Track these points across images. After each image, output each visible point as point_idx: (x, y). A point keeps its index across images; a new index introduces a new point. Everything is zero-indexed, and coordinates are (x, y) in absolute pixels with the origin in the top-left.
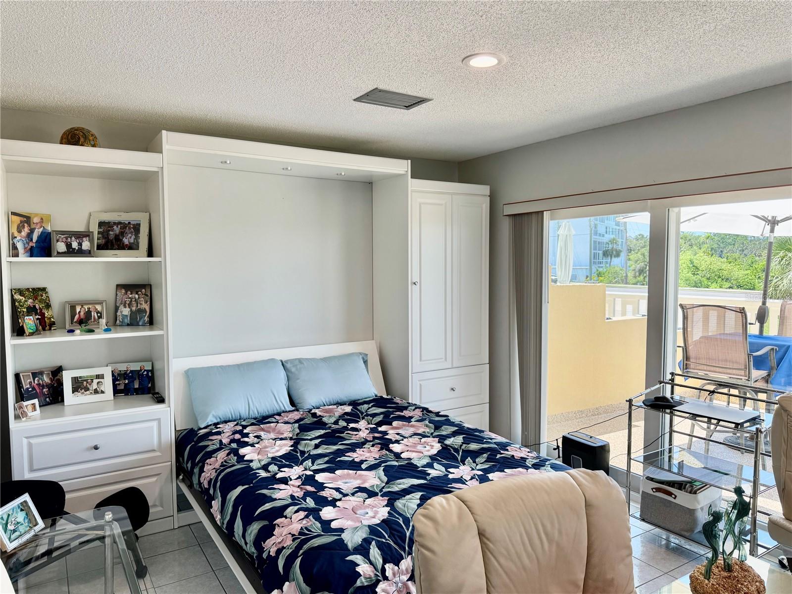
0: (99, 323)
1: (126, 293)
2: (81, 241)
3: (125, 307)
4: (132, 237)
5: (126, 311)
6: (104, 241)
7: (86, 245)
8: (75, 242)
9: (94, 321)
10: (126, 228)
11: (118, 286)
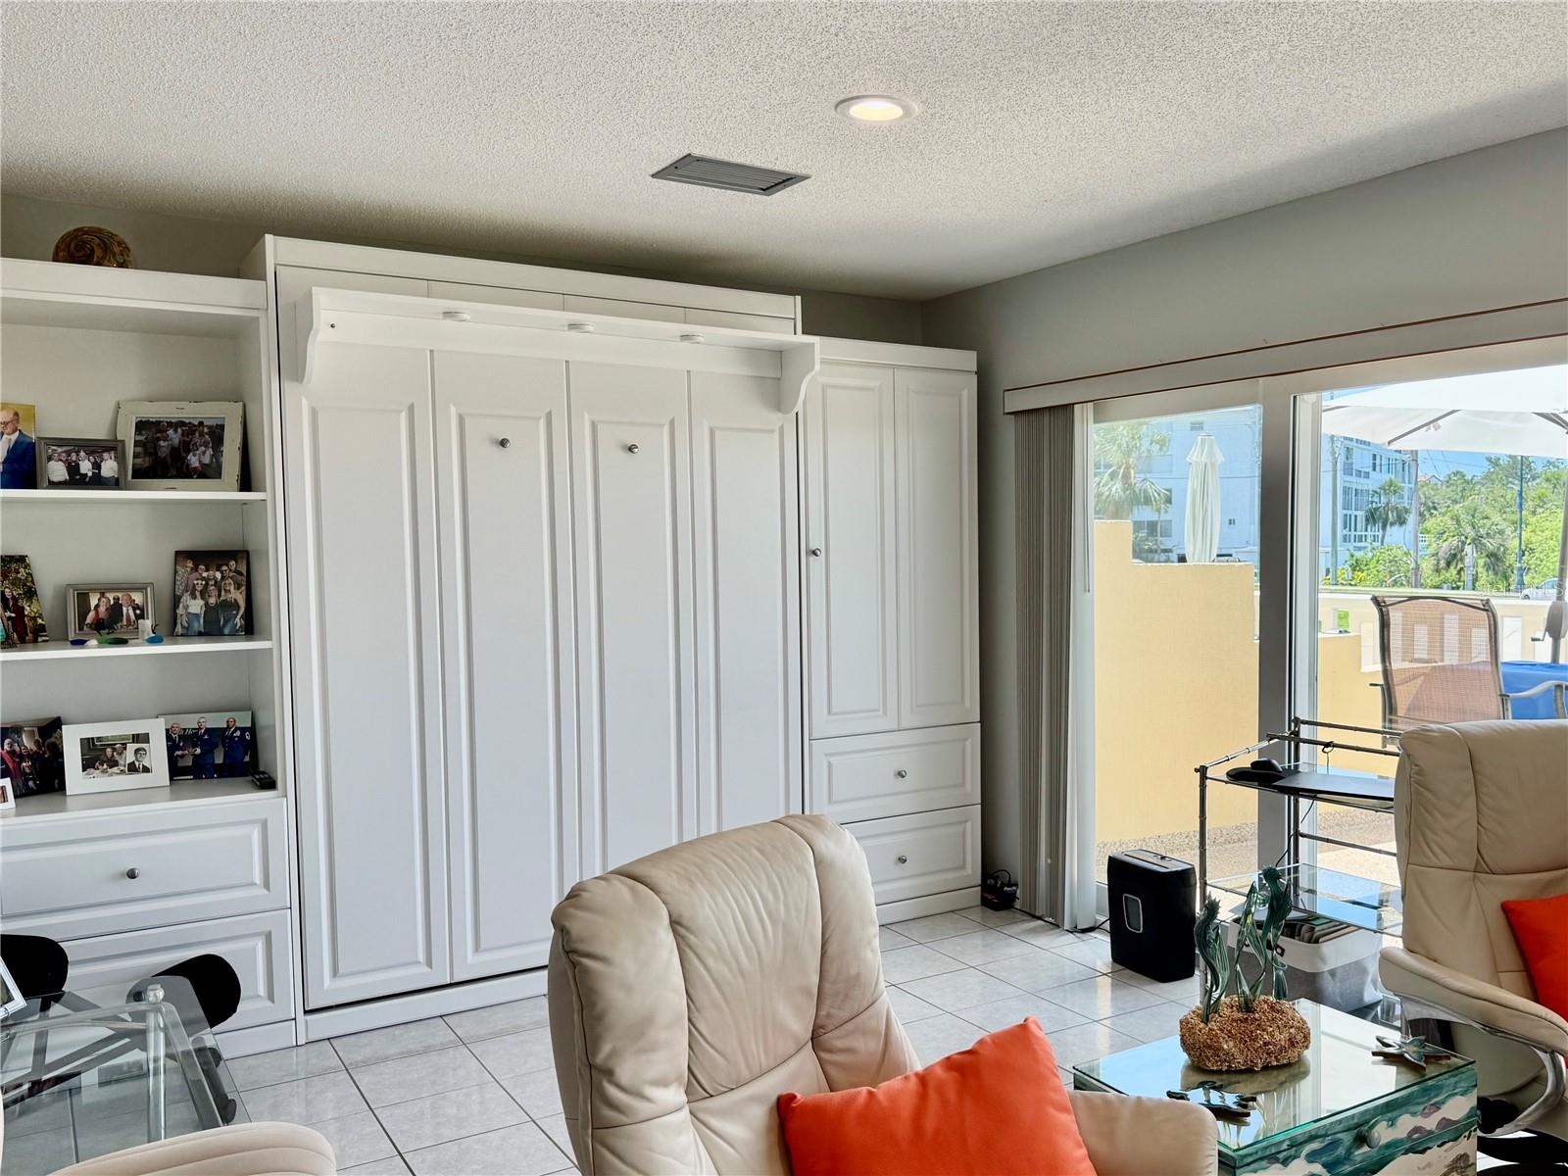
0: (137, 628)
1: (195, 569)
2: (98, 461)
3: (194, 598)
4: (208, 452)
5: (196, 606)
6: (147, 459)
7: (109, 468)
8: (87, 461)
9: (128, 626)
10: (193, 433)
11: (178, 553)
